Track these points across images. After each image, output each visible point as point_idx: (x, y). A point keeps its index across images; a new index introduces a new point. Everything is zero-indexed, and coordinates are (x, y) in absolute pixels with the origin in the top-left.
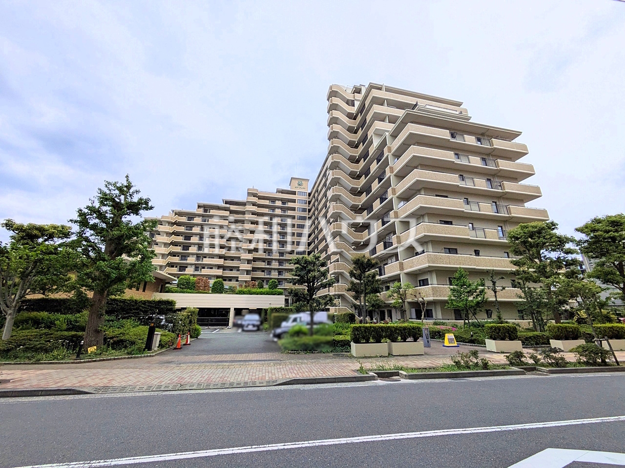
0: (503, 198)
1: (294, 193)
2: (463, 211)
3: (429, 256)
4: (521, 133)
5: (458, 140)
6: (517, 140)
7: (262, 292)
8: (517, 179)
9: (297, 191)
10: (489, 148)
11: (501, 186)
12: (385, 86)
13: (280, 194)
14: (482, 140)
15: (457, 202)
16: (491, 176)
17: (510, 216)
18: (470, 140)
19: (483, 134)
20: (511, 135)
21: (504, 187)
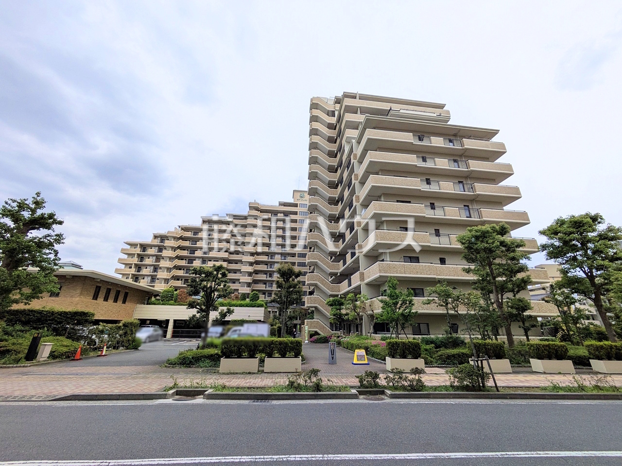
0: (476, 201)
1: (296, 205)
2: (424, 217)
3: (381, 265)
4: (499, 131)
5: (425, 143)
6: (495, 139)
7: (241, 304)
8: (495, 180)
9: (299, 203)
10: (460, 149)
11: (472, 188)
12: (359, 94)
13: (283, 207)
14: (455, 142)
15: (418, 207)
16: (463, 178)
17: (482, 220)
18: (437, 142)
19: (455, 135)
20: (488, 134)
21: (475, 189)
